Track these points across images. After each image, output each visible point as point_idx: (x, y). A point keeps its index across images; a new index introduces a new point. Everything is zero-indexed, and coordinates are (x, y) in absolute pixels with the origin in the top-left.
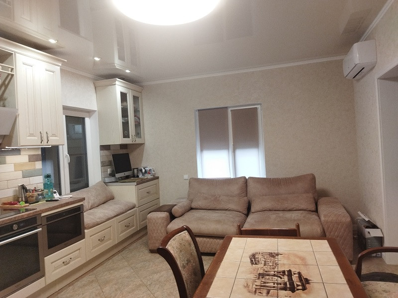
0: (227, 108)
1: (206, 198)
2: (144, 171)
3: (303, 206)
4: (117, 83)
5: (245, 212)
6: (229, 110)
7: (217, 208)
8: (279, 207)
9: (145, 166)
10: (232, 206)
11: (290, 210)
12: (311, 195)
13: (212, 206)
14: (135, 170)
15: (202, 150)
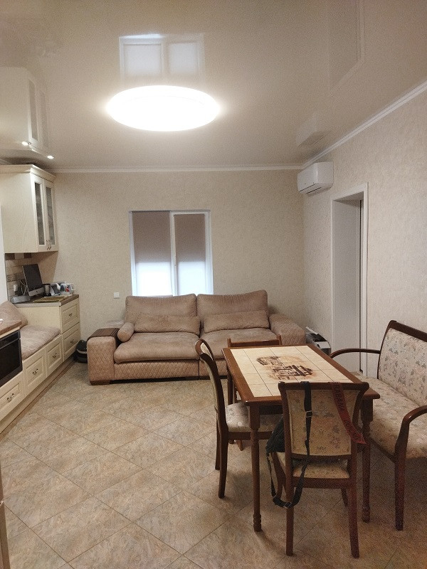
0: (169, 211)
1: (152, 320)
2: (59, 287)
3: (257, 324)
4: (32, 170)
5: (198, 333)
6: (172, 215)
7: (167, 330)
8: (234, 325)
9: (60, 281)
10: (184, 327)
11: (245, 328)
12: (264, 312)
13: (160, 328)
14: (47, 287)
15: (137, 262)
